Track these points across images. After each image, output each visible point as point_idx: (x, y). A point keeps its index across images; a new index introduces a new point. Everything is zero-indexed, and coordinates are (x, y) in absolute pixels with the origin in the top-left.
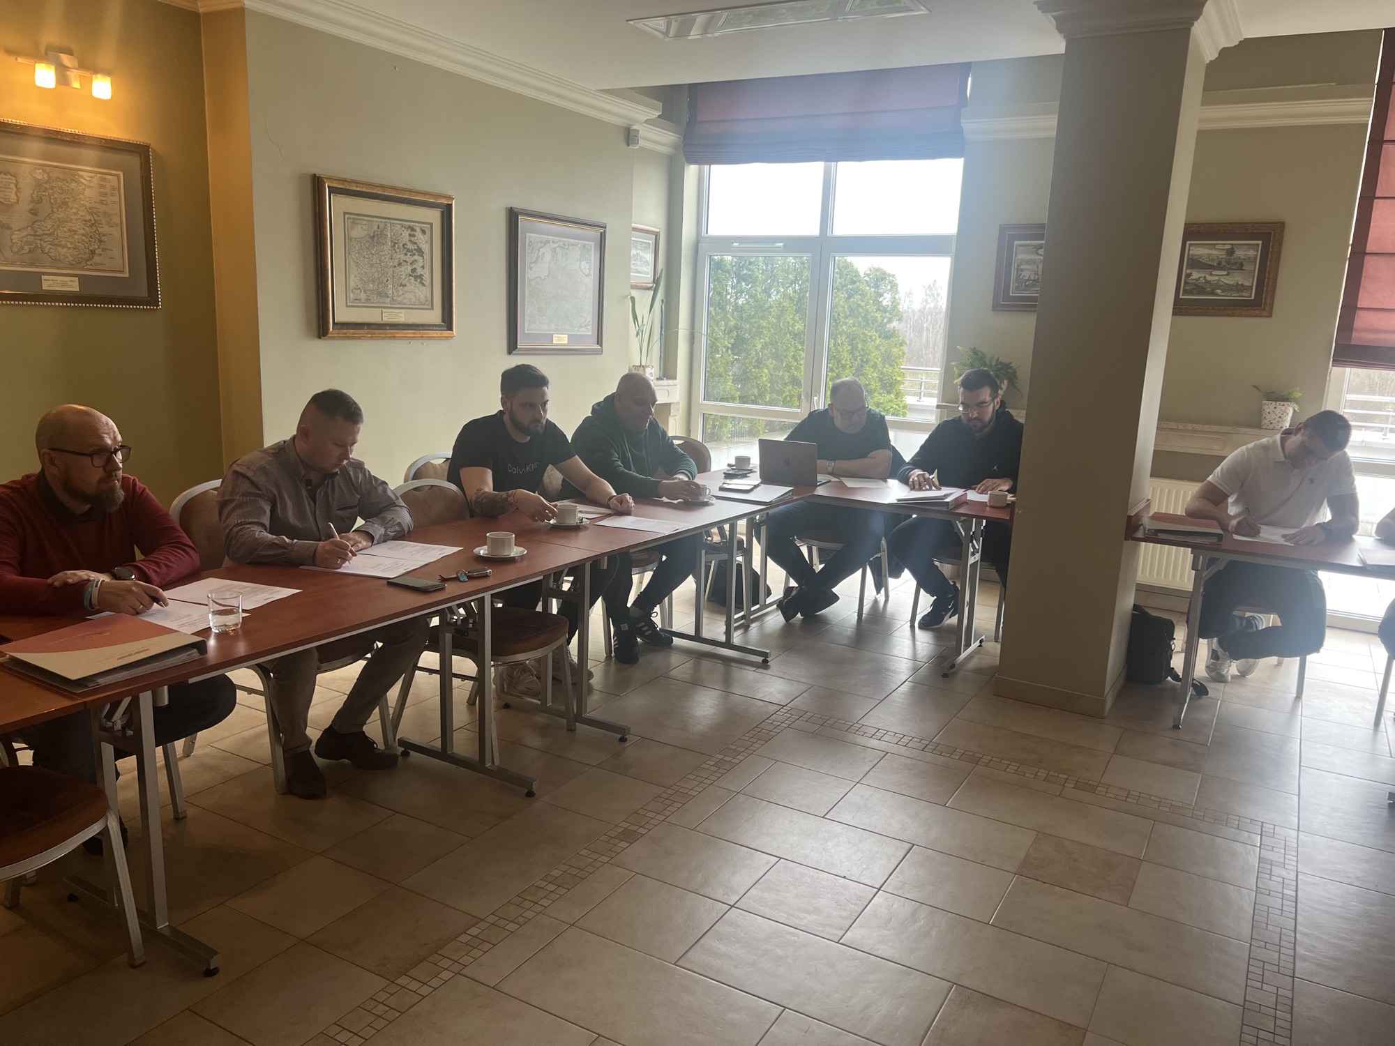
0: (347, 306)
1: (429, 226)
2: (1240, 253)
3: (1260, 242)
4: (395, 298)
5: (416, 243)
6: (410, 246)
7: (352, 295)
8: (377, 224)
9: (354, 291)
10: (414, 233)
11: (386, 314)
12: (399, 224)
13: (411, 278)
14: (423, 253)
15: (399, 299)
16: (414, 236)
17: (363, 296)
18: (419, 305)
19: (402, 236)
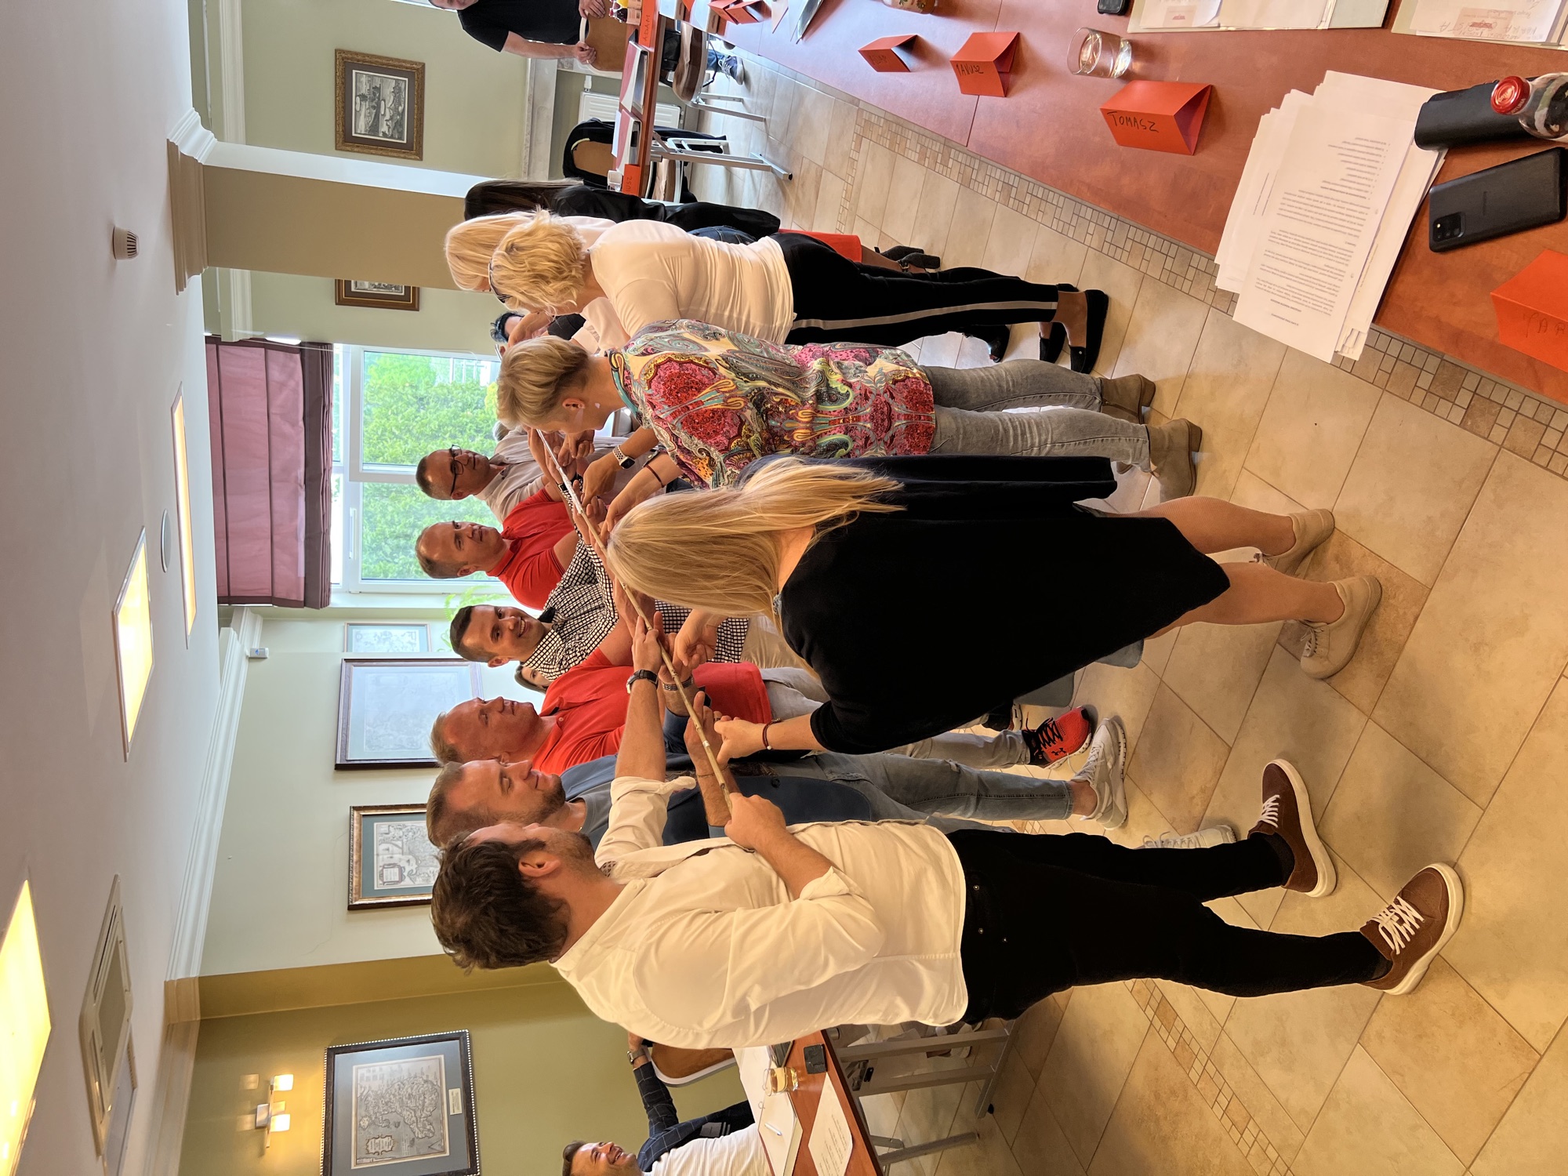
2: (364, 89)
3: (354, 71)
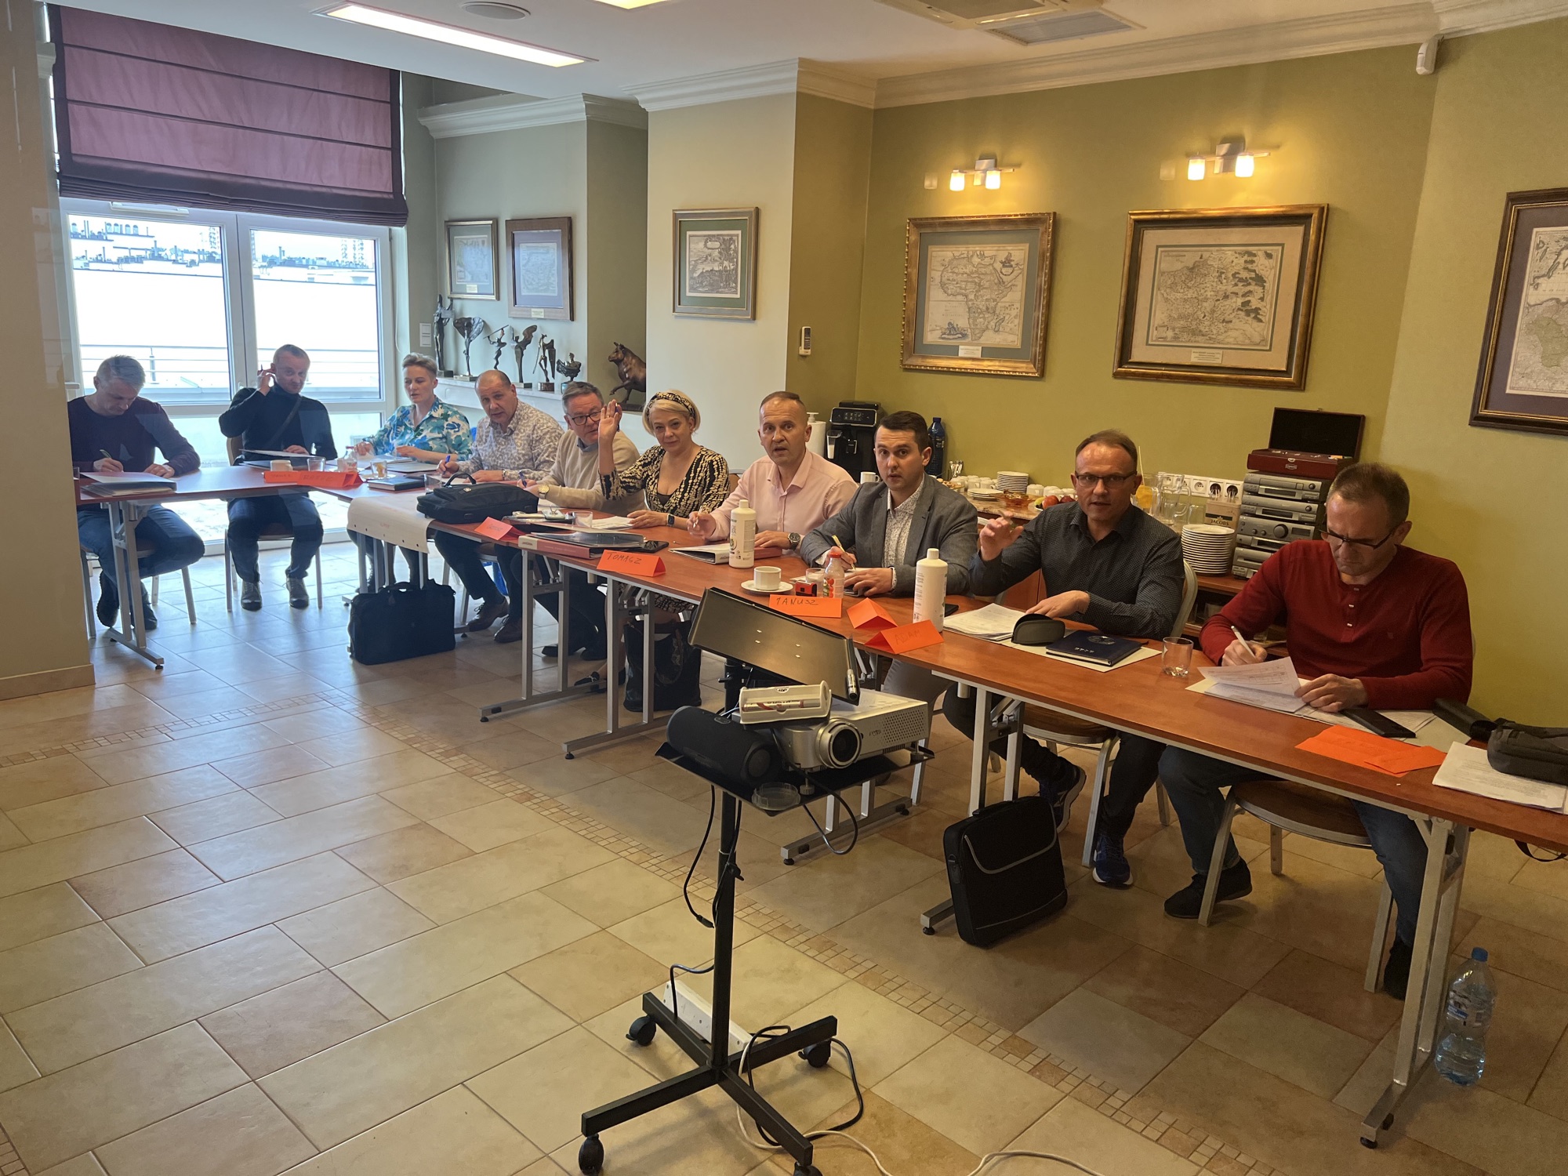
0: (1147, 344)
1: (1280, 248)
4: (1213, 336)
5: (1254, 271)
6: (1244, 275)
7: (1155, 332)
8: (1200, 253)
9: (1159, 329)
10: (1254, 259)
11: (1197, 355)
12: (1232, 250)
13: (1240, 312)
14: (1265, 282)
15: (1220, 337)
16: (1252, 262)
17: (1170, 334)
18: (1248, 345)
19: (1234, 264)
